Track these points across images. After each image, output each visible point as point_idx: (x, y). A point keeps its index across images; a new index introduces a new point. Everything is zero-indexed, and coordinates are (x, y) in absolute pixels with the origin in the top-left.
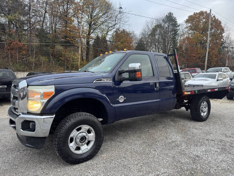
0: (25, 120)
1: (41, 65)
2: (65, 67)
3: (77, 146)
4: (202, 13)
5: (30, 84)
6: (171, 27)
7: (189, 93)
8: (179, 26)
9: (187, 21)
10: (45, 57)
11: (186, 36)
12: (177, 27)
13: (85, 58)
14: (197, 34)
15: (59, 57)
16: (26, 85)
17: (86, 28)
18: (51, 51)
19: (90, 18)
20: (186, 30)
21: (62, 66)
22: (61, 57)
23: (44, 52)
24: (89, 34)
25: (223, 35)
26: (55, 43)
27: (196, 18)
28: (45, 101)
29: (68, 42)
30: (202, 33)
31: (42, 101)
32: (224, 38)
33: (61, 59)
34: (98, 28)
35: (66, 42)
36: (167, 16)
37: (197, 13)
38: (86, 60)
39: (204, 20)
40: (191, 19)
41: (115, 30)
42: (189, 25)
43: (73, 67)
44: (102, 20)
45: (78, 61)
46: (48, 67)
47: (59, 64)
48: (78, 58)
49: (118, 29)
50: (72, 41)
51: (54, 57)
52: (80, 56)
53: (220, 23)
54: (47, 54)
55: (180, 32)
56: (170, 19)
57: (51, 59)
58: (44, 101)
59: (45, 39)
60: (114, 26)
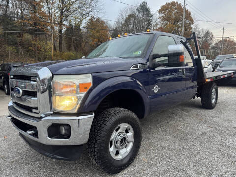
0: (52, 124)
1: (7, 55)
2: (37, 58)
3: (117, 150)
4: (173, 4)
5: (55, 73)
6: (145, 17)
7: (210, 80)
8: (153, 16)
9: (160, 11)
10: (12, 47)
11: (158, 26)
12: (150, 17)
13: (57, 48)
14: (169, 24)
15: (28, 47)
16: (50, 75)
17: (58, 15)
18: (18, 40)
19: (61, 4)
20: (159, 20)
21: (32, 57)
22: (31, 46)
23: (10, 41)
24: (62, 22)
25: (192, 26)
26: (23, 31)
27: (169, 8)
28: (83, 95)
29: (39, 30)
30: (174, 24)
31: (78, 96)
32: (193, 29)
33: (31, 50)
34: (71, 15)
35: (36, 30)
36: (141, 5)
37: (169, 4)
38: (59, 50)
39: (176, 11)
40: (163, 9)
41: (89, 18)
42: (162, 15)
43: (46, 58)
44: (75, 6)
45: (51, 51)
46: (16, 58)
47: (29, 55)
48: (51, 48)
49: (93, 17)
50: (43, 29)
51: (23, 47)
52: (52, 46)
53: (190, 14)
54: (13, 44)
55: (154, 22)
56: (144, 8)
57: (20, 50)
58: (81, 95)
59: (10, 26)
60: (88, 13)
